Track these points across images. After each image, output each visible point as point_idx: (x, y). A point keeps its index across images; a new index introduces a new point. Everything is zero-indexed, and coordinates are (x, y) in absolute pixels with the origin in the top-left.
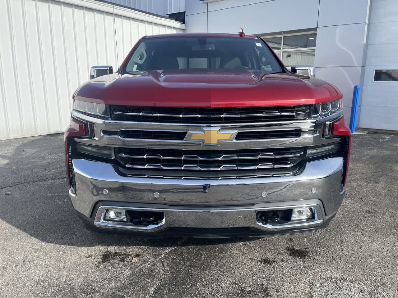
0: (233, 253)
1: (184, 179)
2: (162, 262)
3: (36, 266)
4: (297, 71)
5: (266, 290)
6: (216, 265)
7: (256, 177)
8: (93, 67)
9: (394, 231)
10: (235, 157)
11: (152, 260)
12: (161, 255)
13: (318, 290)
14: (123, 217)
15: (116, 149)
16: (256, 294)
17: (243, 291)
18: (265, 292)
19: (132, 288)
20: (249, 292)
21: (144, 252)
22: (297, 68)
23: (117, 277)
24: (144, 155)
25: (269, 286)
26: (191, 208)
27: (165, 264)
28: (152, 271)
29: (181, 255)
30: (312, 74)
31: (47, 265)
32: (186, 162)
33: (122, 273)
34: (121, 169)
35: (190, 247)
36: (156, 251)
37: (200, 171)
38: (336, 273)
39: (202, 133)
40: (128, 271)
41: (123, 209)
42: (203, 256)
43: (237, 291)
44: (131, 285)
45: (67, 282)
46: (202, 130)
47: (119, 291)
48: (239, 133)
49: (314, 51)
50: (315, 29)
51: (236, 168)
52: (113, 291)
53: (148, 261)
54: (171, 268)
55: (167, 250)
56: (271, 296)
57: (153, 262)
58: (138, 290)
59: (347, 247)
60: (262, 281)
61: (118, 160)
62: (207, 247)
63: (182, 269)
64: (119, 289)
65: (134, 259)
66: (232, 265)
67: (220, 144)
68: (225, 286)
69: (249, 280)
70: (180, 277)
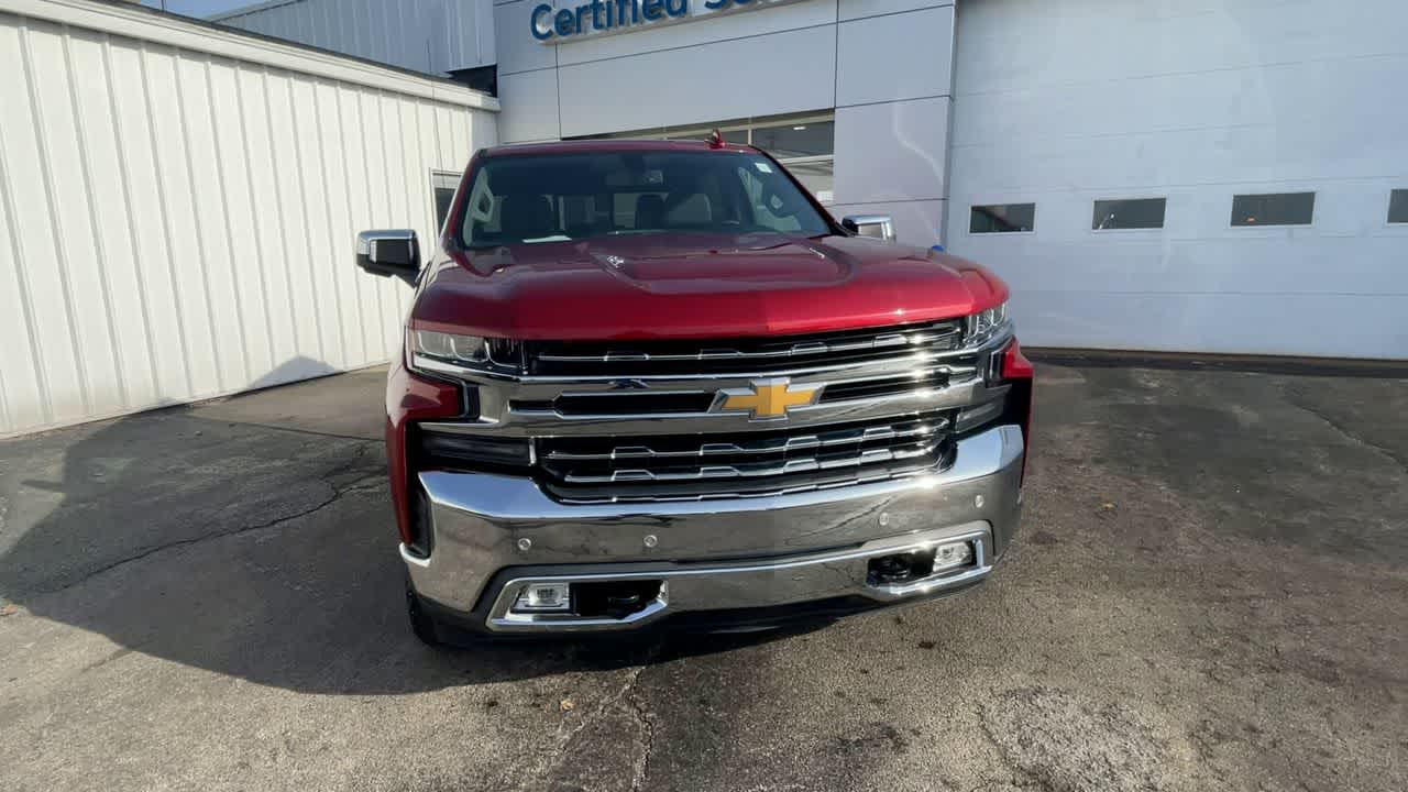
0: (786, 663)
1: (703, 500)
2: (633, 703)
3: (325, 748)
4: (860, 228)
5: (891, 734)
6: (761, 695)
7: (855, 482)
8: (365, 235)
9: (1105, 578)
10: (813, 441)
11: (606, 700)
12: (622, 686)
13: (997, 720)
14: (562, 600)
15: (541, 442)
16: (876, 746)
17: (844, 742)
18: (891, 738)
19: (590, 769)
20: (858, 743)
21: (578, 684)
22: (857, 223)
23: (543, 750)
24: (611, 452)
25: (896, 724)
26: (732, 565)
27: (643, 705)
28: (618, 724)
29: (669, 680)
30: (889, 234)
31: (354, 744)
32: (707, 460)
33: (551, 737)
34: (551, 488)
35: (682, 661)
36: (605, 679)
37: (738, 478)
38: (1019, 679)
39: (752, 393)
40: (564, 734)
41: (564, 581)
42: (721, 678)
43: (831, 744)
44: (584, 762)
45: (427, 776)
46: (752, 387)
47: (564, 779)
48: (828, 387)
49: (831, 163)
50: (832, 111)
51: (815, 466)
52: (549, 781)
53: (598, 703)
54: (662, 713)
55: (633, 674)
56: (907, 745)
57: (611, 704)
58: (607, 772)
59: (1022, 622)
60: (876, 715)
61: (544, 466)
62: (720, 655)
63: (687, 710)
64: (560, 774)
65: (563, 703)
66: (795, 691)
67: (788, 414)
68: (802, 737)
69: (847, 718)
70: (691, 731)
